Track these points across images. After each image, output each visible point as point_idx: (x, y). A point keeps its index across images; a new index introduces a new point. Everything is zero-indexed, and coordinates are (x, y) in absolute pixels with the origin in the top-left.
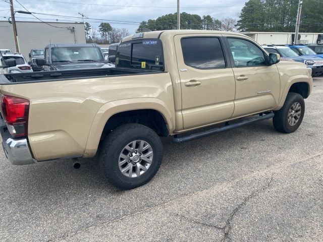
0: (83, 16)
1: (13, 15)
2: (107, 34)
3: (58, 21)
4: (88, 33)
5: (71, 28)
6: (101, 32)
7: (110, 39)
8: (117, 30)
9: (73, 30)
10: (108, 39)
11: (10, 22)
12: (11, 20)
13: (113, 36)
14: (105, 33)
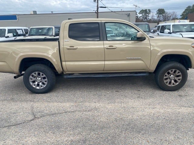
0: (136, 6)
1: (98, 9)
2: (161, 16)
3: (122, 11)
4: (148, 16)
5: (128, 14)
6: (157, 15)
7: (162, 19)
8: (168, 13)
9: (129, 15)
10: (161, 19)
11: (96, 12)
12: (96, 11)
13: (165, 17)
14: (160, 15)
